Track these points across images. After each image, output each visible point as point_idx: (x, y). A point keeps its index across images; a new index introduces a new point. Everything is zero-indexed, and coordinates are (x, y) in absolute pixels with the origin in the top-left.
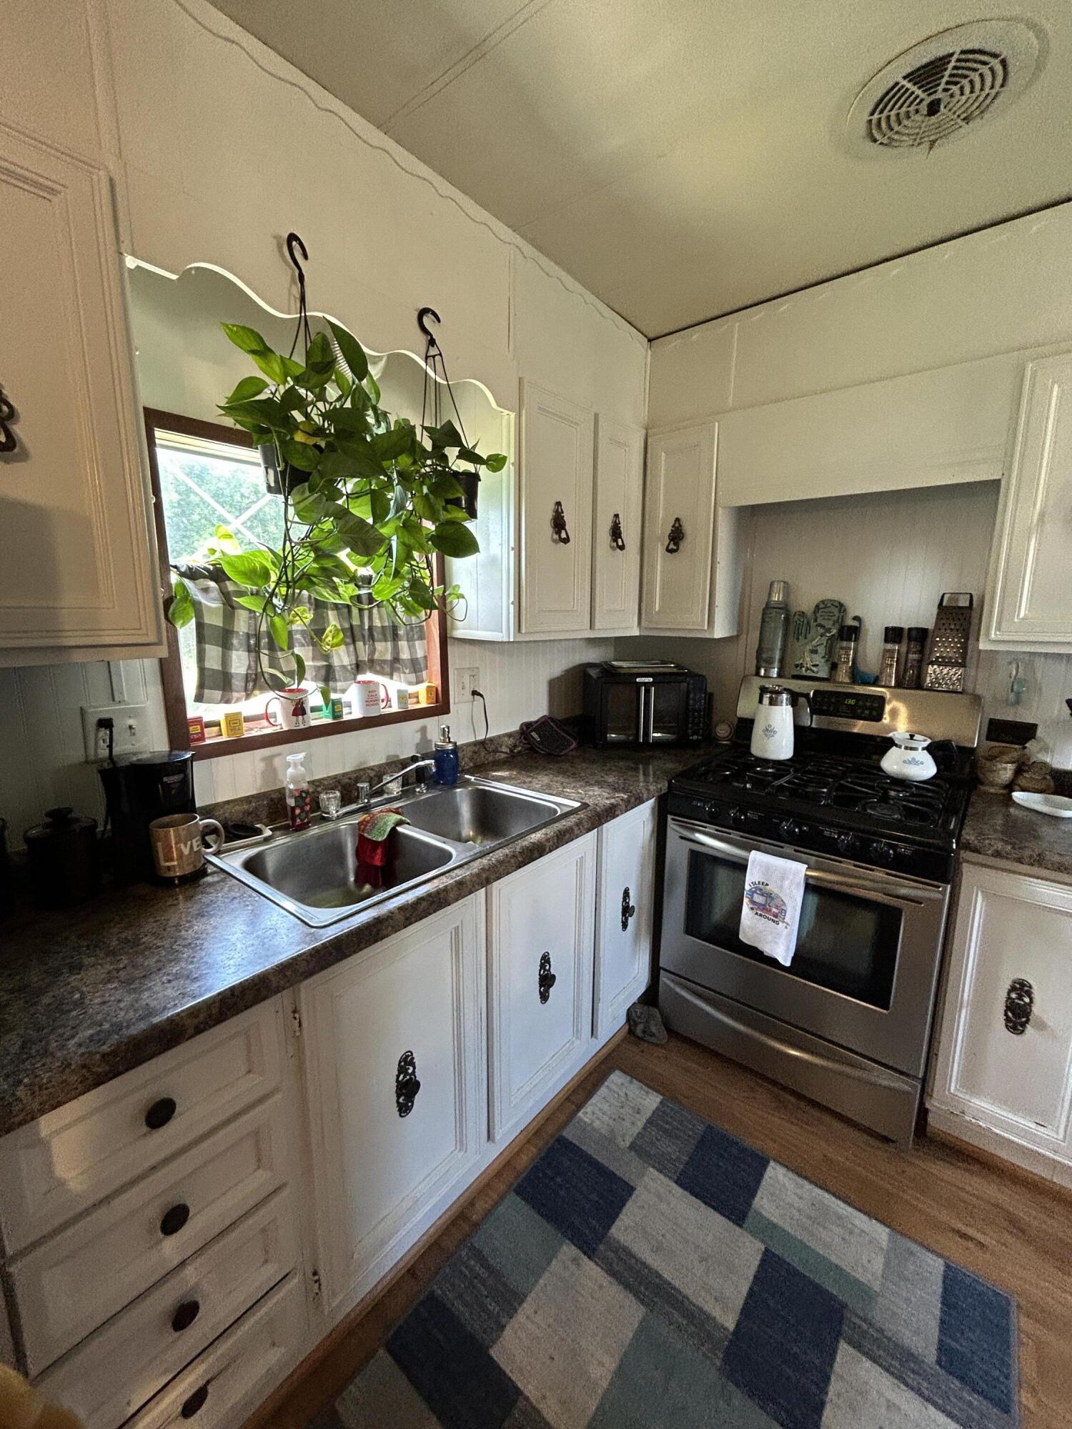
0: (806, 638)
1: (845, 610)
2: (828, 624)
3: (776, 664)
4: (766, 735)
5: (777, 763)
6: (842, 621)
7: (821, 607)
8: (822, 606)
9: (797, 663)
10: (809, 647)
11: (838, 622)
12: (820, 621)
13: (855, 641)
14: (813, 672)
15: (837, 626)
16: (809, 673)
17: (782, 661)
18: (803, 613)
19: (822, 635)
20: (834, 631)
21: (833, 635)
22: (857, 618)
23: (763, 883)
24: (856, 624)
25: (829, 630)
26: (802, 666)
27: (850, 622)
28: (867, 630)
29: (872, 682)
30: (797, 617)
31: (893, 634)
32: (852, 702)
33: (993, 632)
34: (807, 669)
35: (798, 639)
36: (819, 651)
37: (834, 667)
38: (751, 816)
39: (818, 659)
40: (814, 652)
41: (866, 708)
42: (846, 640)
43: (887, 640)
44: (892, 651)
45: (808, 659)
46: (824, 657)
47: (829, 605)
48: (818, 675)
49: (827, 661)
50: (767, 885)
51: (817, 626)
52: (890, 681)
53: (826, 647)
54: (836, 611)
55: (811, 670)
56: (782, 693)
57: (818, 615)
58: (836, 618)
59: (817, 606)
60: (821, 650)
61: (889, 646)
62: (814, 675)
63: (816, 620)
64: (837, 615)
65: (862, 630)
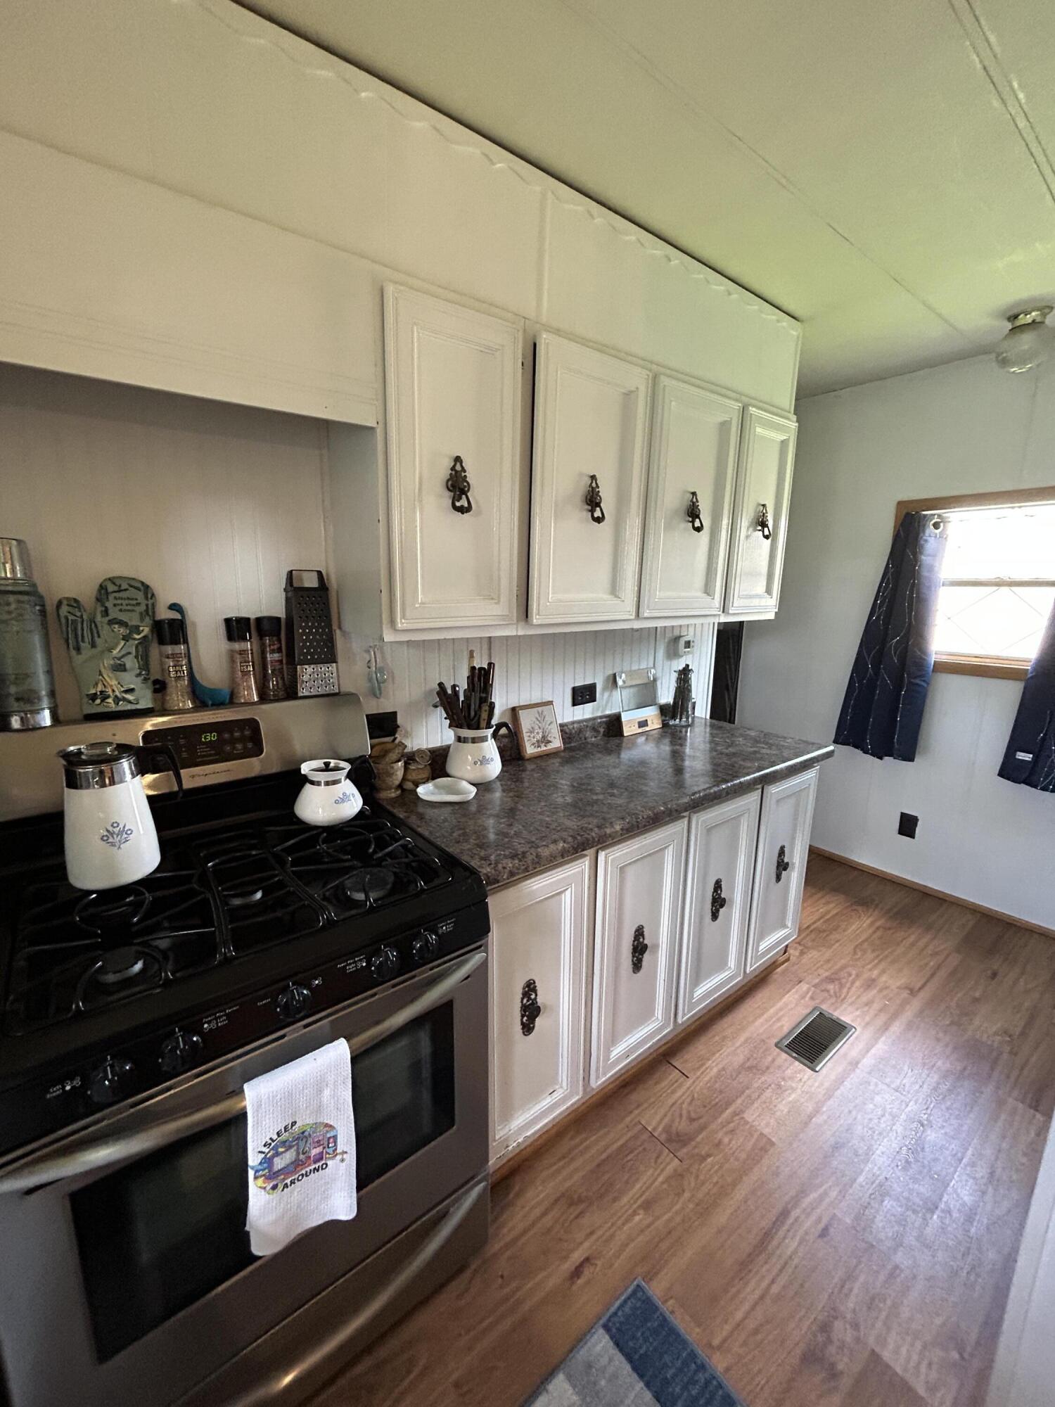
0: (93, 645)
1: (153, 595)
2: (134, 620)
3: (45, 702)
4: (113, 844)
5: (147, 882)
6: (154, 613)
7: (106, 590)
8: (111, 588)
9: (93, 691)
10: (108, 662)
11: (148, 614)
12: (114, 614)
13: (184, 643)
14: (130, 702)
15: (148, 620)
16: (123, 706)
17: (52, 694)
18: (76, 600)
19: (126, 638)
20: (146, 630)
21: (145, 637)
22: (175, 607)
23: (286, 1129)
24: (175, 615)
25: (136, 629)
26: (104, 697)
27: (164, 614)
28: (194, 624)
29: (227, 701)
30: (64, 610)
31: (236, 628)
32: (212, 737)
33: (399, 621)
34: (117, 700)
35: (78, 649)
36: (128, 666)
37: (160, 687)
38: (213, 1025)
39: (131, 679)
40: (121, 668)
41: (233, 741)
42: (172, 643)
43: (231, 637)
44: (242, 652)
45: (114, 682)
46: (139, 675)
47: (124, 586)
48: (139, 707)
49: (145, 679)
50: (294, 1123)
51: (111, 622)
52: (250, 694)
53: (136, 657)
54: (140, 596)
55: (124, 699)
56: (117, 759)
57: (109, 605)
58: (143, 608)
59: (102, 587)
60: (130, 662)
61: (237, 646)
62: (129, 707)
63: (106, 612)
64: (144, 602)
65: (188, 622)
